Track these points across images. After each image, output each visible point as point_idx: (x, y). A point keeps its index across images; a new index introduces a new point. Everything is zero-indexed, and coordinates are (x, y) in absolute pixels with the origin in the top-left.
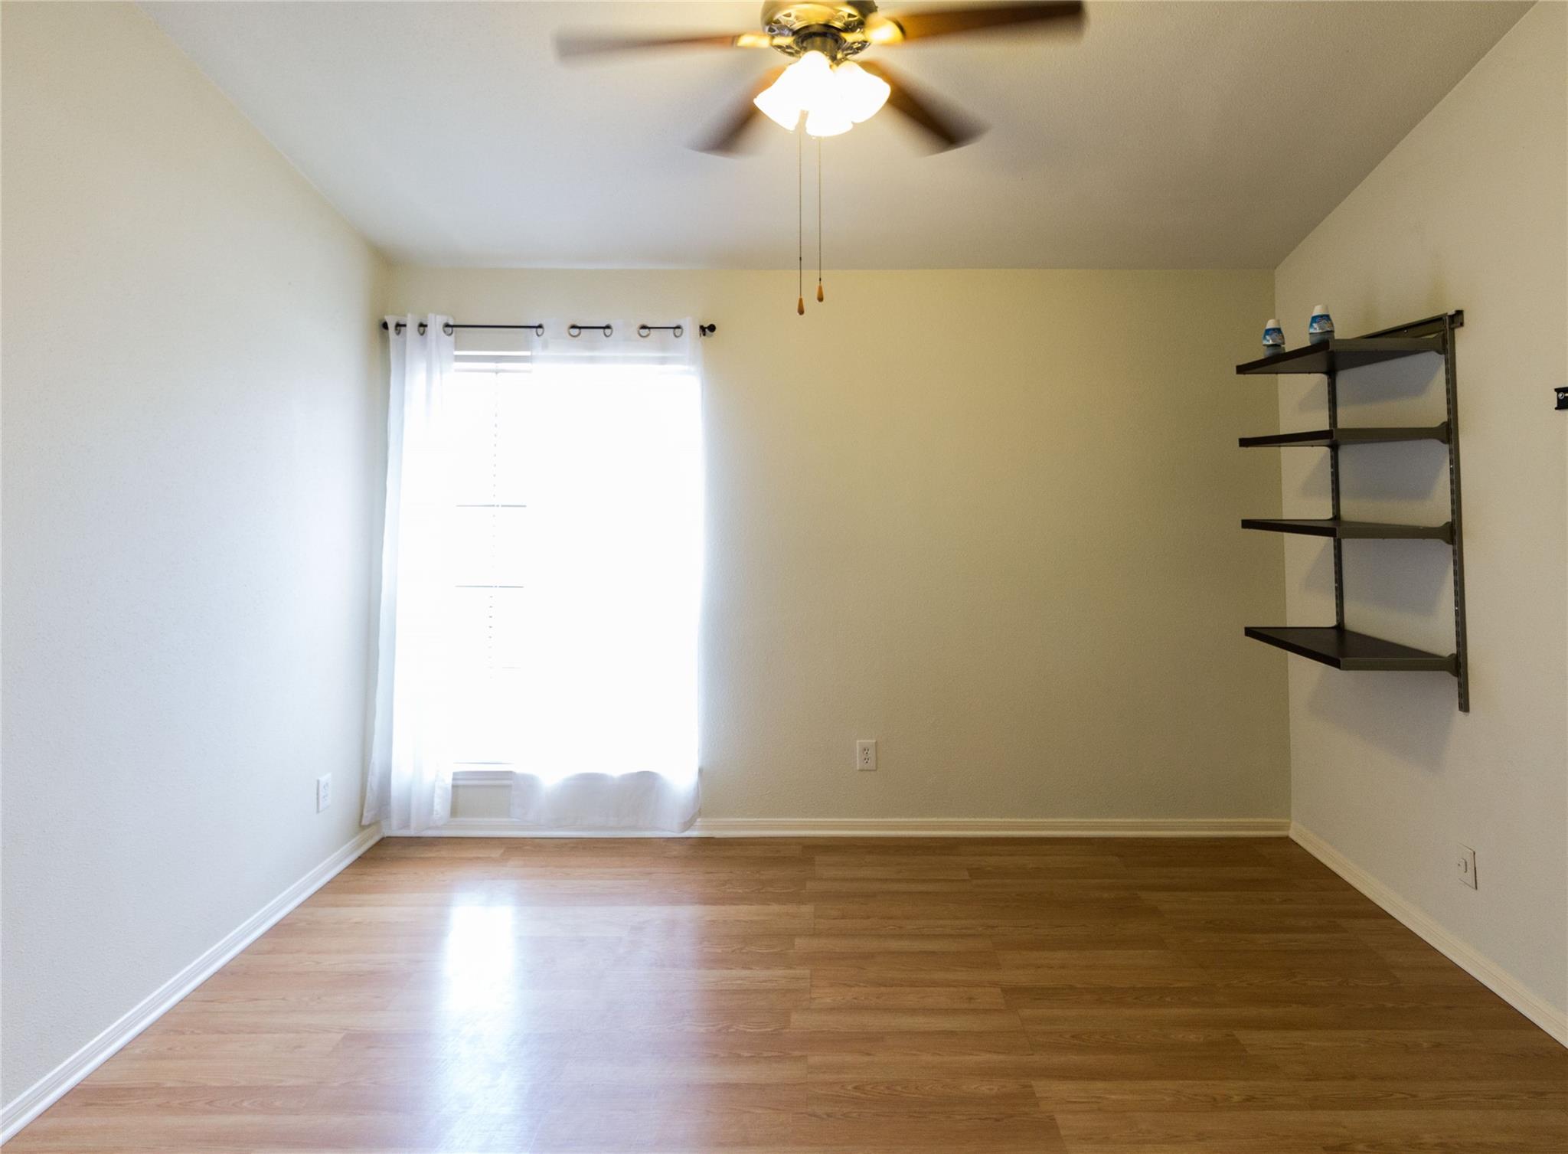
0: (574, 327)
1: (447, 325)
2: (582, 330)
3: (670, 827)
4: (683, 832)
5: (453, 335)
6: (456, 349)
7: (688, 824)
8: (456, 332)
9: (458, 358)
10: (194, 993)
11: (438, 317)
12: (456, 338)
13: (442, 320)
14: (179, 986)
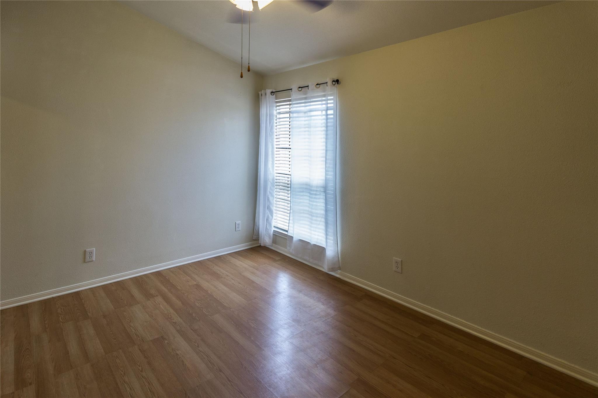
0: (299, 88)
1: (272, 92)
2: (303, 88)
3: (325, 268)
4: (329, 272)
5: (274, 95)
6: (276, 100)
7: (333, 269)
8: (276, 94)
9: (277, 102)
10: (206, 260)
11: (269, 90)
12: (276, 96)
13: (270, 91)
14: (204, 256)
